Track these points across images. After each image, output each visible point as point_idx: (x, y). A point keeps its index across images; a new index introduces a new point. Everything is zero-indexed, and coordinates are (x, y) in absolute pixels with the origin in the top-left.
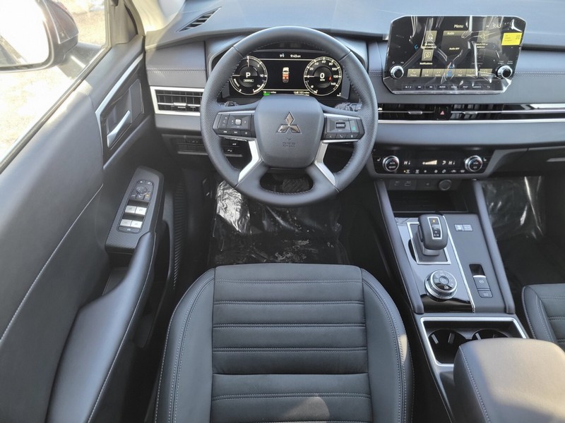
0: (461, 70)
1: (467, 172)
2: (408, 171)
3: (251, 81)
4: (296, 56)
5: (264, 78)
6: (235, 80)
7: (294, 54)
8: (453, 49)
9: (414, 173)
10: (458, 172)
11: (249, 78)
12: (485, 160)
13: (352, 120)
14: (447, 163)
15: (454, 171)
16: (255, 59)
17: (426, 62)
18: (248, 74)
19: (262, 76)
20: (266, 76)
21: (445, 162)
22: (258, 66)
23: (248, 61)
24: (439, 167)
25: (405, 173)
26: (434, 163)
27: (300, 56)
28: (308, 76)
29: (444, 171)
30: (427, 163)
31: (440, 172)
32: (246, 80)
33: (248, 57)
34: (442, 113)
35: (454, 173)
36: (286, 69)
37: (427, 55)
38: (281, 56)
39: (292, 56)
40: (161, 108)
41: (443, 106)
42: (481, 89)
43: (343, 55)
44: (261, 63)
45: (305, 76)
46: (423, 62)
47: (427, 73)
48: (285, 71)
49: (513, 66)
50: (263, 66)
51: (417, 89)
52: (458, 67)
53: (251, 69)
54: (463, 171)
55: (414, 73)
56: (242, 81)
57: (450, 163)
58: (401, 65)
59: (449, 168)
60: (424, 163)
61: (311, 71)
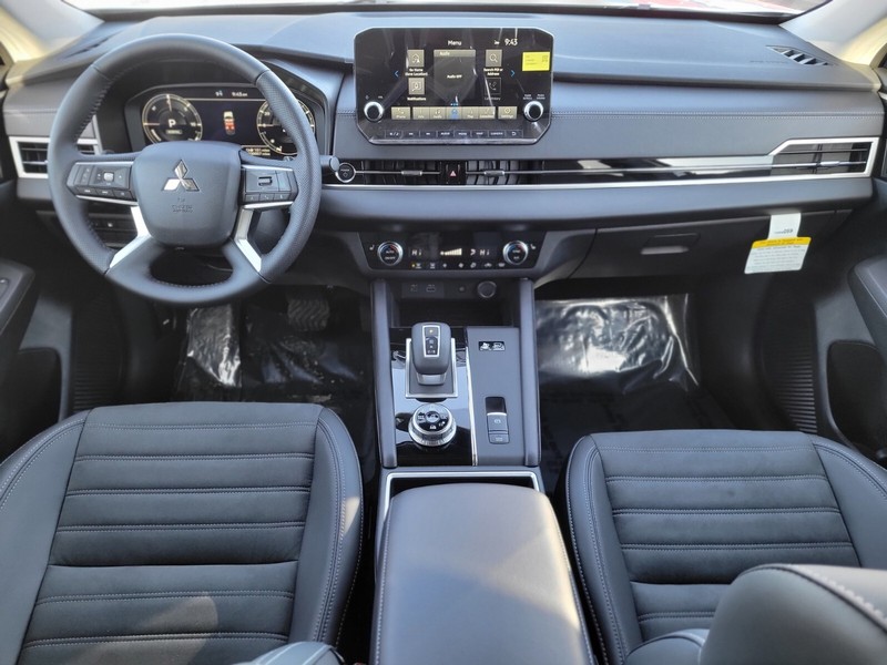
0: (470, 108)
1: (508, 266)
2: (418, 265)
3: (178, 132)
4: (240, 94)
5: (198, 128)
6: (153, 131)
7: (237, 90)
8: (453, 77)
9: (429, 269)
10: (495, 267)
11: (174, 128)
12: (534, 248)
13: (280, 172)
14: (478, 252)
15: (488, 265)
16: (179, 99)
17: (417, 96)
18: (172, 122)
19: (193, 124)
20: (200, 125)
21: (473, 251)
22: (186, 109)
23: (169, 102)
24: (466, 258)
25: (414, 269)
26: (458, 252)
27: (245, 95)
28: (264, 125)
29: (473, 265)
30: (447, 253)
31: (467, 267)
32: (170, 132)
33: (168, 96)
34: (453, 174)
35: (488, 268)
36: (228, 114)
37: (416, 85)
38: (217, 94)
39: (234, 94)
40: (28, 169)
41: (453, 164)
42: (503, 137)
43: (255, 75)
44: (189, 105)
45: (259, 125)
46: (411, 96)
47: (422, 113)
48: (228, 118)
49: (546, 103)
50: (193, 109)
51: (407, 136)
52: (464, 103)
53: (175, 114)
54: (501, 265)
55: (400, 113)
56: (165, 132)
57: (482, 252)
58: (379, 101)
59: (480, 261)
60: (442, 253)
61: (267, 117)
